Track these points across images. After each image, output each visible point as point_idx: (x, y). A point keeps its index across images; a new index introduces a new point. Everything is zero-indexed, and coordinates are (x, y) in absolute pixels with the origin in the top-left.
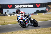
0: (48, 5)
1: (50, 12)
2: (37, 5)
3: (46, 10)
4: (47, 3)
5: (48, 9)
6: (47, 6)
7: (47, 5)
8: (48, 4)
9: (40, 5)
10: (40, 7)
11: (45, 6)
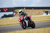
1: (17, 16)
3: (13, 14)
4: (14, 7)
5: (15, 13)
9: (7, 9)
10: (7, 11)
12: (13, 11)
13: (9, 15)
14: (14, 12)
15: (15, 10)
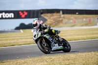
0: (42, 13)
2: (21, 14)
5: (42, 22)
6: (41, 17)
7: (39, 14)
8: (42, 11)
9: (26, 14)
10: (26, 17)
11: (35, 16)
12: (37, 17)
13: (29, 24)
14: (40, 18)
15: (42, 15)
